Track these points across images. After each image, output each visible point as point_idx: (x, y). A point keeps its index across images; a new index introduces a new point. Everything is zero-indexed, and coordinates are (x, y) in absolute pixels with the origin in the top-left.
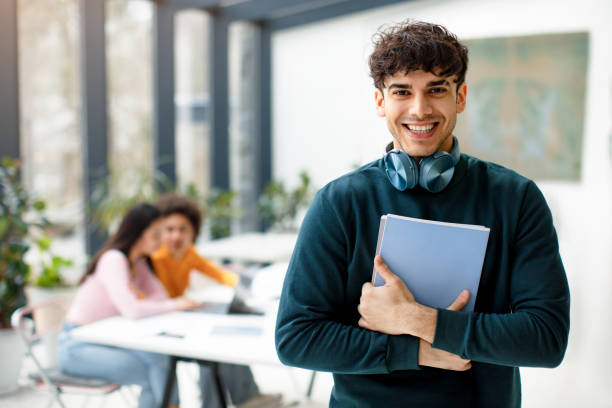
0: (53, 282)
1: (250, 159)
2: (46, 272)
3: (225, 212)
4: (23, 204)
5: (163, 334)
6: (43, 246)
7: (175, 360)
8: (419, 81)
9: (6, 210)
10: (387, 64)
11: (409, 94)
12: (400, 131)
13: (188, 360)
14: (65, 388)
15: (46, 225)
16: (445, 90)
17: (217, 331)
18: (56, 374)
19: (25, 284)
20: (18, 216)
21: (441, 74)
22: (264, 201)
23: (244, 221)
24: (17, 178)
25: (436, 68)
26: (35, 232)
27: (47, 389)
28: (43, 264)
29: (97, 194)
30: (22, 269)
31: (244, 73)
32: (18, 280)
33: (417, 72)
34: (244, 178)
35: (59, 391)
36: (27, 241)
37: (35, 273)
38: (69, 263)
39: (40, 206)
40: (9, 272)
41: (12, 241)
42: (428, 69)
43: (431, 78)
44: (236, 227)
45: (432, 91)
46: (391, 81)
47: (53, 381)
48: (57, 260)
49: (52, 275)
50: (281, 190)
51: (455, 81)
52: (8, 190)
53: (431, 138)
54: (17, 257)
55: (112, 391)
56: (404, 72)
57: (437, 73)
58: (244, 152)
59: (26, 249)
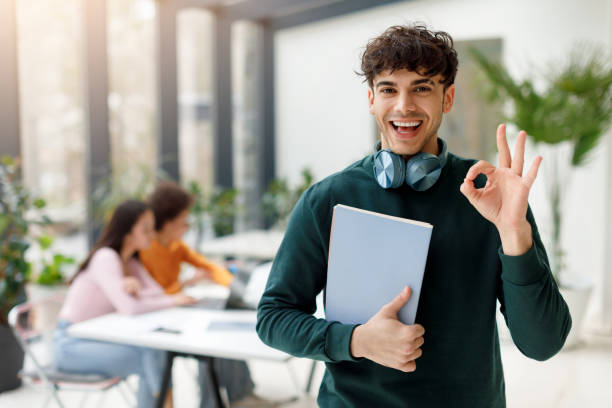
0: (54, 279)
1: (254, 158)
2: (47, 269)
3: (229, 210)
4: (23, 202)
5: (160, 330)
6: (44, 244)
7: (172, 355)
8: (404, 80)
9: (6, 208)
10: (374, 63)
11: (396, 92)
12: (387, 129)
13: (185, 355)
14: (63, 385)
15: (47, 222)
16: (429, 89)
17: (214, 326)
18: (52, 372)
19: (25, 282)
20: (19, 214)
21: (426, 74)
22: (267, 199)
23: (247, 219)
24: (17, 176)
25: (420, 67)
26: (35, 230)
27: (44, 386)
28: (43, 261)
29: (99, 192)
30: (22, 266)
31: (248, 72)
32: (18, 278)
33: (401, 70)
34: (247, 176)
35: (57, 387)
36: (27, 239)
37: (36, 271)
38: (70, 261)
39: (40, 204)
40: (8, 270)
41: (13, 239)
42: (413, 68)
43: (415, 77)
44: (239, 225)
45: (416, 90)
46: (379, 79)
47: (50, 378)
48: (59, 258)
49: (53, 273)
50: (284, 189)
51: (440, 82)
52: (8, 188)
53: (416, 138)
54: (17, 254)
55: (110, 387)
56: (389, 71)
57: (421, 72)
58: (248, 151)
59: (26, 247)
